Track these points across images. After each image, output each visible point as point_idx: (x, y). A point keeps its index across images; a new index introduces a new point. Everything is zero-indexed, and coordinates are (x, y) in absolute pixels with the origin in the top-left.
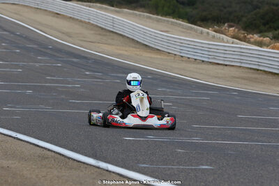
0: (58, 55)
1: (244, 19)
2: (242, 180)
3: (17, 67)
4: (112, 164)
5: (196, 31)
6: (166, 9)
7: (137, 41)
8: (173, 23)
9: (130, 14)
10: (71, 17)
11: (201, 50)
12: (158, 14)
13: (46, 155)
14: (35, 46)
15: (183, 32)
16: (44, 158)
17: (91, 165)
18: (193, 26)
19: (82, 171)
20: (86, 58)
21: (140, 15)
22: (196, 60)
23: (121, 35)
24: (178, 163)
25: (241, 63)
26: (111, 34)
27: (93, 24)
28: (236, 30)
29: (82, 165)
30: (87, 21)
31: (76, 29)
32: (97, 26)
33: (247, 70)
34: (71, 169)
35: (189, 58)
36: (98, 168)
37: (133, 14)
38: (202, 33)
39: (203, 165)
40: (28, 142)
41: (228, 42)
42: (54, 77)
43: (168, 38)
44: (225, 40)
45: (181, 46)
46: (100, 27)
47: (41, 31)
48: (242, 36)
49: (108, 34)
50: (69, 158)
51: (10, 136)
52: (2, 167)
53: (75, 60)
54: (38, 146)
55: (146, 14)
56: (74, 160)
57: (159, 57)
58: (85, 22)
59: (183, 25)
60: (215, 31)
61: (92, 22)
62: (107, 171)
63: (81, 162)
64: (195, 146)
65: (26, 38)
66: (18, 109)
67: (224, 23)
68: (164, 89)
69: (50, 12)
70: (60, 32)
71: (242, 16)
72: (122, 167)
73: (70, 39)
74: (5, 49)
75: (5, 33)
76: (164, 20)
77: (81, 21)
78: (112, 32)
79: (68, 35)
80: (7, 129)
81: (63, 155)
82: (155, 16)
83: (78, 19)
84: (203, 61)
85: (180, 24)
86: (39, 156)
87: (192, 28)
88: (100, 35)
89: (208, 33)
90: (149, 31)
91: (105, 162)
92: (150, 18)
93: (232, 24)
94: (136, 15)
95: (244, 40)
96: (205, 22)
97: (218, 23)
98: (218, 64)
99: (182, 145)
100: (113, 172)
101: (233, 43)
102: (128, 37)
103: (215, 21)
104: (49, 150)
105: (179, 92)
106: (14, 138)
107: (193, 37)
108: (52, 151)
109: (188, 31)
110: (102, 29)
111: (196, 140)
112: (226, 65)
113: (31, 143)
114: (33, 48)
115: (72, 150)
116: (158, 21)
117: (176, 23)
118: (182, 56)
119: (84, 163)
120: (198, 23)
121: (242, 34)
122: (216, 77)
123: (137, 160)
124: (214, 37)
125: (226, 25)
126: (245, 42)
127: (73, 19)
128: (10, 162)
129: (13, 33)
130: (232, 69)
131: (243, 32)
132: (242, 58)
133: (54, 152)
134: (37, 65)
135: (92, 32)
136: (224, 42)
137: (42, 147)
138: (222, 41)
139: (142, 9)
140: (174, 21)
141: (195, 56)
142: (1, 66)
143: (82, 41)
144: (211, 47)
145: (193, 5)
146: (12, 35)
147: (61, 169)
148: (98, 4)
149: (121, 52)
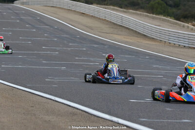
0: (83, 42)
3: (55, 50)
4: (122, 119)
5: (179, 25)
6: (159, 10)
7: (139, 33)
8: (163, 20)
9: (134, 13)
10: (92, 16)
11: (184, 38)
12: (153, 13)
13: (75, 112)
14: (68, 36)
15: (171, 26)
16: (74, 114)
17: (107, 119)
18: (178, 22)
20: (103, 44)
21: (140, 14)
22: (179, 45)
23: (127, 28)
24: (167, 118)
27: (108, 21)
29: (101, 120)
30: (104, 18)
31: (96, 24)
32: (111, 22)
34: (93, 122)
35: (175, 44)
36: (112, 121)
37: (136, 13)
38: (184, 26)
39: (185, 119)
40: (63, 103)
42: (81, 57)
43: (160, 30)
46: (113, 23)
47: (72, 25)
49: (118, 27)
50: (91, 114)
51: (51, 99)
52: (46, 121)
53: (96, 46)
54: (70, 106)
55: (145, 13)
56: (95, 116)
57: (154, 43)
58: (102, 19)
59: (171, 21)
60: (193, 25)
61: (107, 19)
62: (118, 123)
63: (100, 117)
65: (62, 30)
66: (56, 80)
68: (157, 66)
69: (78, 12)
70: (84, 26)
72: (128, 121)
74: (47, 38)
75: (47, 27)
76: (158, 18)
77: (100, 19)
78: (121, 26)
79: (91, 28)
80: (48, 94)
82: (151, 15)
83: (97, 17)
84: (185, 46)
85: (169, 21)
86: (71, 113)
87: (177, 24)
88: (113, 28)
89: (188, 27)
91: (117, 117)
92: (147, 16)
94: (138, 14)
96: (186, 19)
99: (170, 105)
102: (132, 30)
103: (193, 18)
104: (77, 109)
105: (168, 68)
106: (54, 100)
107: (178, 29)
109: (175, 25)
113: (65, 104)
114: (66, 37)
115: (93, 109)
116: (153, 18)
117: (166, 20)
118: (170, 43)
119: (102, 118)
120: (182, 19)
123: (138, 115)
124: (192, 29)
127: (94, 17)
128: (51, 117)
133: (81, 110)
134: (69, 49)
135: (107, 26)
139: (142, 10)
140: (165, 18)
141: (179, 42)
142: (44, 50)
143: (100, 32)
144: (190, 36)
145: (178, 7)
146: (52, 28)
147: (86, 122)
148: (112, 7)
149: (128, 40)
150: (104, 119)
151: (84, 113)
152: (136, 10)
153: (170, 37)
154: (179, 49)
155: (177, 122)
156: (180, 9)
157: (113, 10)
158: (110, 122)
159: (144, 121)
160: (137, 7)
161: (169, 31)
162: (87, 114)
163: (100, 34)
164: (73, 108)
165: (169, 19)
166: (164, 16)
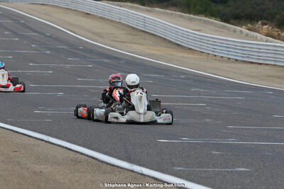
0: (89, 56)
1: (278, 17)
2: (279, 182)
3: (48, 68)
4: (147, 168)
5: (229, 29)
6: (198, 7)
7: (170, 41)
8: (205, 22)
9: (161, 13)
10: (101, 17)
11: (235, 49)
12: (190, 13)
13: (79, 159)
14: (65, 47)
15: (217, 31)
16: (77, 162)
17: (125, 169)
19: (116, 175)
20: (116, 58)
21: (172, 14)
22: (229, 59)
23: (153, 34)
24: (213, 165)
25: (276, 61)
26: (143, 34)
27: (124, 24)
28: (270, 28)
29: (116, 169)
30: (118, 20)
31: (107, 29)
32: (128, 26)
33: (281, 69)
34: (105, 173)
35: (222, 57)
36: (133, 171)
37: (165, 13)
38: (235, 31)
39: (239, 167)
40: (60, 146)
41: (261, 40)
42: (85, 78)
43: (201, 37)
44: (259, 38)
45: (214, 45)
46: (132, 27)
47: (71, 31)
48: (276, 33)
49: (140, 33)
50: (103, 162)
51: (42, 140)
52: (35, 172)
53: (106, 61)
54: (70, 150)
55: (178, 13)
56: (108, 164)
57: (191, 56)
58: (116, 22)
59: (216, 23)
60: (249, 29)
61: (122, 22)
62: (142, 174)
63: (115, 166)
64: (231, 147)
65: (57, 39)
66: (49, 112)
67: (258, 21)
68: (197, 89)
69: (80, 12)
70: (90, 32)
71: (276, 14)
72: (157, 170)
73: (100, 39)
74: (35, 50)
75: (35, 34)
76: (197, 19)
77: (112, 21)
78: (144, 31)
79: (99, 35)
80: (39, 132)
81: (96, 159)
82: (187, 15)
83: (108, 19)
84: (237, 60)
85: (212, 23)
86: (72, 160)
87: (224, 27)
88: (131, 34)
89: (241, 32)
90: (182, 30)
91: (140, 165)
92: (181, 16)
93: (266, 22)
94: (168, 14)
95: (278, 37)
96: (238, 20)
97: (251, 20)
98: (252, 63)
99: (218, 147)
100: (148, 176)
101: (267, 41)
102: (160, 37)
103: (248, 19)
104: (82, 154)
105: (213, 92)
106: (47, 142)
108: (85, 155)
109: (221, 30)
110: (134, 28)
111: (231, 141)
112: (260, 64)
113: (63, 147)
114: (63, 49)
115: (105, 154)
116: (190, 19)
117: (209, 21)
118: (215, 56)
119: (118, 167)
120: (232, 21)
121: (276, 31)
122: (250, 76)
123: (171, 162)
124: (247, 35)
125: (260, 22)
126: (279, 39)
127: (104, 19)
128: (43, 166)
129: (43, 34)
130: (266, 67)
131: (277, 30)
132: (277, 56)
133: (87, 156)
134: (68, 66)
135: (123, 32)
136: (258, 40)
137: (75, 151)
138: (256, 39)
139: (174, 8)
140: (207, 19)
141: (228, 54)
142: (31, 68)
143: (113, 41)
144: (244, 45)
145: (225, 2)
146: (42, 36)
147: (94, 173)
148: (129, 4)
149: (153, 52)
150: (121, 168)
151: (92, 160)
152: (166, 7)
153: (215, 47)
154: (229, 65)
155: (228, 172)
156: (229, 6)
157: (131, 8)
158: (131, 173)
159: (180, 170)
160: (165, 4)
161: (213, 38)
162: (96, 162)
163: (112, 43)
164: (75, 153)
165: (212, 20)
166: (206, 16)
